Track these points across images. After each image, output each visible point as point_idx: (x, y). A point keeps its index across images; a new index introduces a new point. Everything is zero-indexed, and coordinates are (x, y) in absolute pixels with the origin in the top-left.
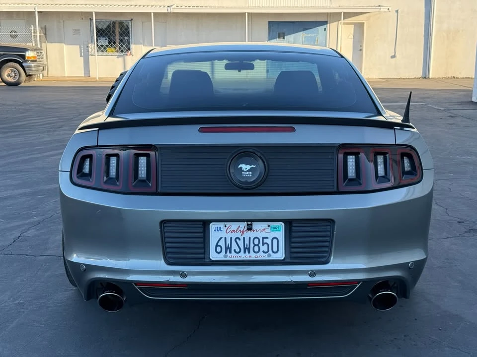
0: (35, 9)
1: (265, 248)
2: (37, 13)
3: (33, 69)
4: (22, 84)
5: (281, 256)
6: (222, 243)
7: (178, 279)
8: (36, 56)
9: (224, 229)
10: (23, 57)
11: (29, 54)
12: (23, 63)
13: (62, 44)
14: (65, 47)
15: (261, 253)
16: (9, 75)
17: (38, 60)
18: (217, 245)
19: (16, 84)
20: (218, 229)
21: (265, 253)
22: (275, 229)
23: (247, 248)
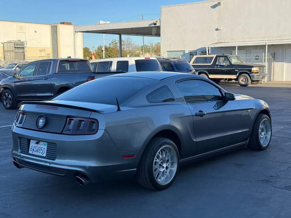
0: (266, 43)
2: (267, 46)
3: (255, 77)
4: (249, 86)
6: (32, 148)
8: (258, 70)
10: (250, 71)
11: (254, 69)
12: (250, 74)
13: (283, 63)
14: (285, 64)
16: (242, 81)
17: (259, 72)
19: (245, 86)
20: (32, 143)
21: (41, 153)
22: (45, 145)
23: (37, 151)
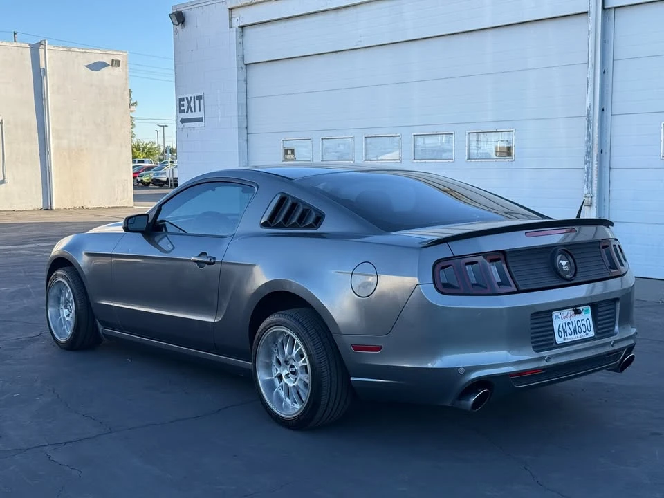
1: (583, 328)
5: (592, 334)
6: (561, 329)
7: (544, 364)
9: (560, 316)
15: (583, 333)
18: (559, 331)
20: (557, 317)
21: (584, 332)
22: (586, 312)
23: (575, 331)
